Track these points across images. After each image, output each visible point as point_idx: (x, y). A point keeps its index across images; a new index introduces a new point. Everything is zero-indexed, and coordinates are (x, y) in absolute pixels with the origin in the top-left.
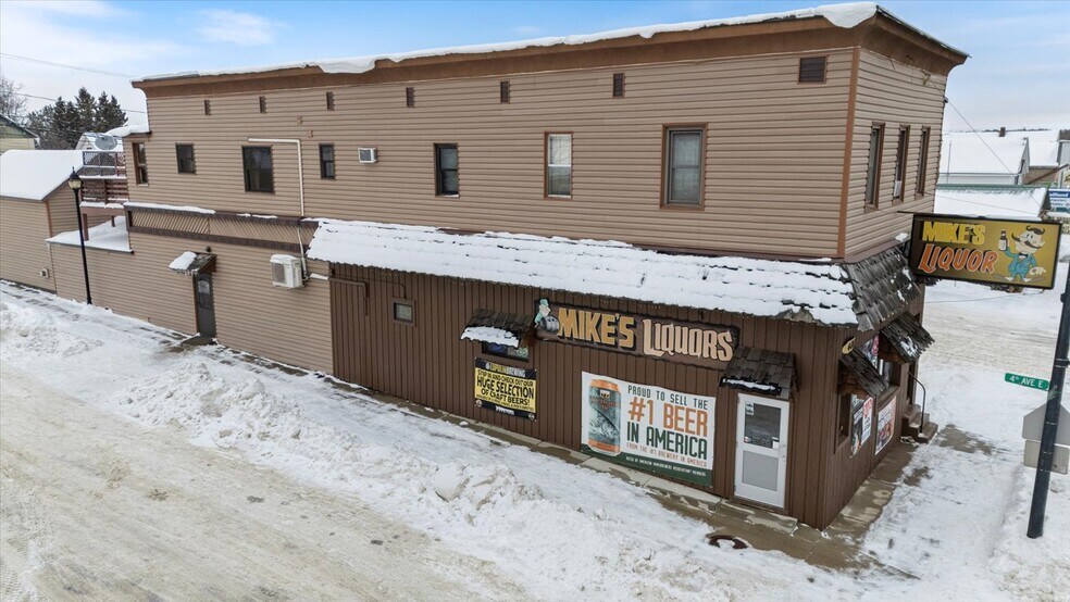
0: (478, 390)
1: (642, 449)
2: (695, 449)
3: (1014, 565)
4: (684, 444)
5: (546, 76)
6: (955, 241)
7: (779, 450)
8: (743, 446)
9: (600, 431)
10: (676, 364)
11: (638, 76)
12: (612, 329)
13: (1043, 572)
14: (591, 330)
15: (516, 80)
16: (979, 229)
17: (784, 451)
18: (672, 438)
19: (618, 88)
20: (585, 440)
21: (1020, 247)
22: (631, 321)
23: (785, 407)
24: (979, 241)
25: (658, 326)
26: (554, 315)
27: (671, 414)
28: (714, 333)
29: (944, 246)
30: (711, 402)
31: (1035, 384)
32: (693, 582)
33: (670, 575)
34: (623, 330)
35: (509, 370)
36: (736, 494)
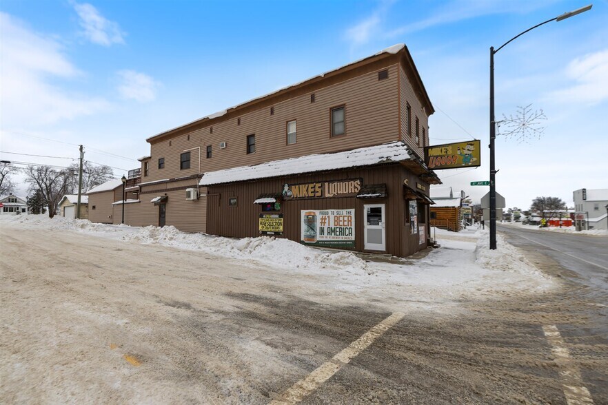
0: (260, 227)
1: (326, 237)
2: (347, 233)
3: (487, 260)
4: (342, 232)
5: (287, 101)
6: (441, 154)
7: (382, 226)
8: (367, 227)
9: (308, 233)
10: (338, 198)
11: (320, 93)
12: (313, 190)
13: (501, 259)
14: (305, 192)
15: (276, 105)
16: (449, 148)
17: (384, 225)
18: (338, 230)
19: (313, 99)
20: (302, 239)
21: (466, 152)
22: (320, 185)
23: (383, 206)
24: (450, 152)
25: (331, 184)
26: (290, 189)
27: (337, 220)
28: (353, 182)
29: (437, 157)
30: (353, 211)
31: (484, 183)
32: (348, 261)
33: (338, 260)
34: (317, 189)
35: (272, 216)
36: (365, 248)
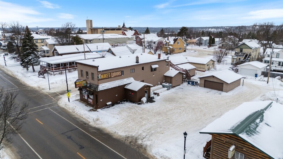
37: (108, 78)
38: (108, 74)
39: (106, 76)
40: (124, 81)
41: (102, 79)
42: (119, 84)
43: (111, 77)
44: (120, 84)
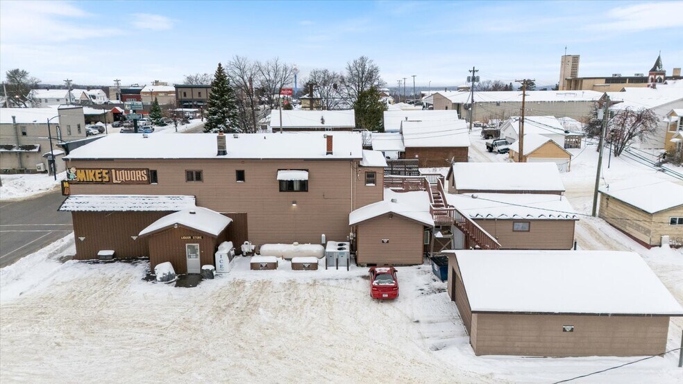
37: (102, 183)
38: (99, 171)
39: (94, 175)
40: (155, 200)
41: (79, 183)
42: (132, 205)
43: (110, 182)
44: (136, 205)
